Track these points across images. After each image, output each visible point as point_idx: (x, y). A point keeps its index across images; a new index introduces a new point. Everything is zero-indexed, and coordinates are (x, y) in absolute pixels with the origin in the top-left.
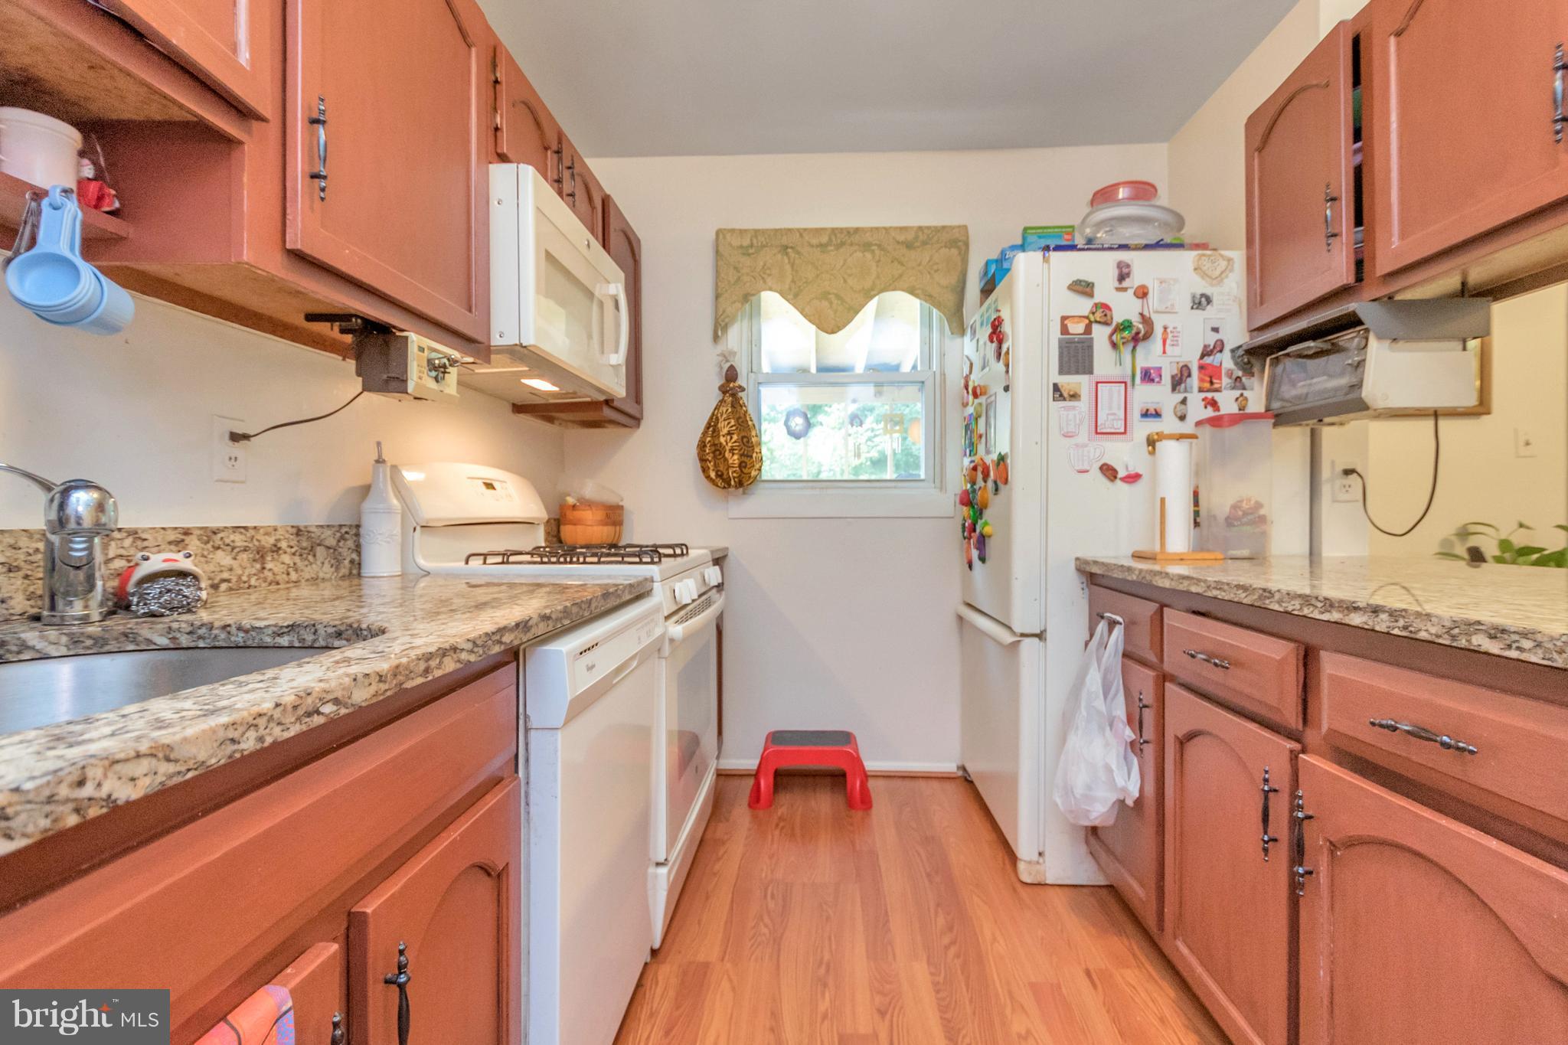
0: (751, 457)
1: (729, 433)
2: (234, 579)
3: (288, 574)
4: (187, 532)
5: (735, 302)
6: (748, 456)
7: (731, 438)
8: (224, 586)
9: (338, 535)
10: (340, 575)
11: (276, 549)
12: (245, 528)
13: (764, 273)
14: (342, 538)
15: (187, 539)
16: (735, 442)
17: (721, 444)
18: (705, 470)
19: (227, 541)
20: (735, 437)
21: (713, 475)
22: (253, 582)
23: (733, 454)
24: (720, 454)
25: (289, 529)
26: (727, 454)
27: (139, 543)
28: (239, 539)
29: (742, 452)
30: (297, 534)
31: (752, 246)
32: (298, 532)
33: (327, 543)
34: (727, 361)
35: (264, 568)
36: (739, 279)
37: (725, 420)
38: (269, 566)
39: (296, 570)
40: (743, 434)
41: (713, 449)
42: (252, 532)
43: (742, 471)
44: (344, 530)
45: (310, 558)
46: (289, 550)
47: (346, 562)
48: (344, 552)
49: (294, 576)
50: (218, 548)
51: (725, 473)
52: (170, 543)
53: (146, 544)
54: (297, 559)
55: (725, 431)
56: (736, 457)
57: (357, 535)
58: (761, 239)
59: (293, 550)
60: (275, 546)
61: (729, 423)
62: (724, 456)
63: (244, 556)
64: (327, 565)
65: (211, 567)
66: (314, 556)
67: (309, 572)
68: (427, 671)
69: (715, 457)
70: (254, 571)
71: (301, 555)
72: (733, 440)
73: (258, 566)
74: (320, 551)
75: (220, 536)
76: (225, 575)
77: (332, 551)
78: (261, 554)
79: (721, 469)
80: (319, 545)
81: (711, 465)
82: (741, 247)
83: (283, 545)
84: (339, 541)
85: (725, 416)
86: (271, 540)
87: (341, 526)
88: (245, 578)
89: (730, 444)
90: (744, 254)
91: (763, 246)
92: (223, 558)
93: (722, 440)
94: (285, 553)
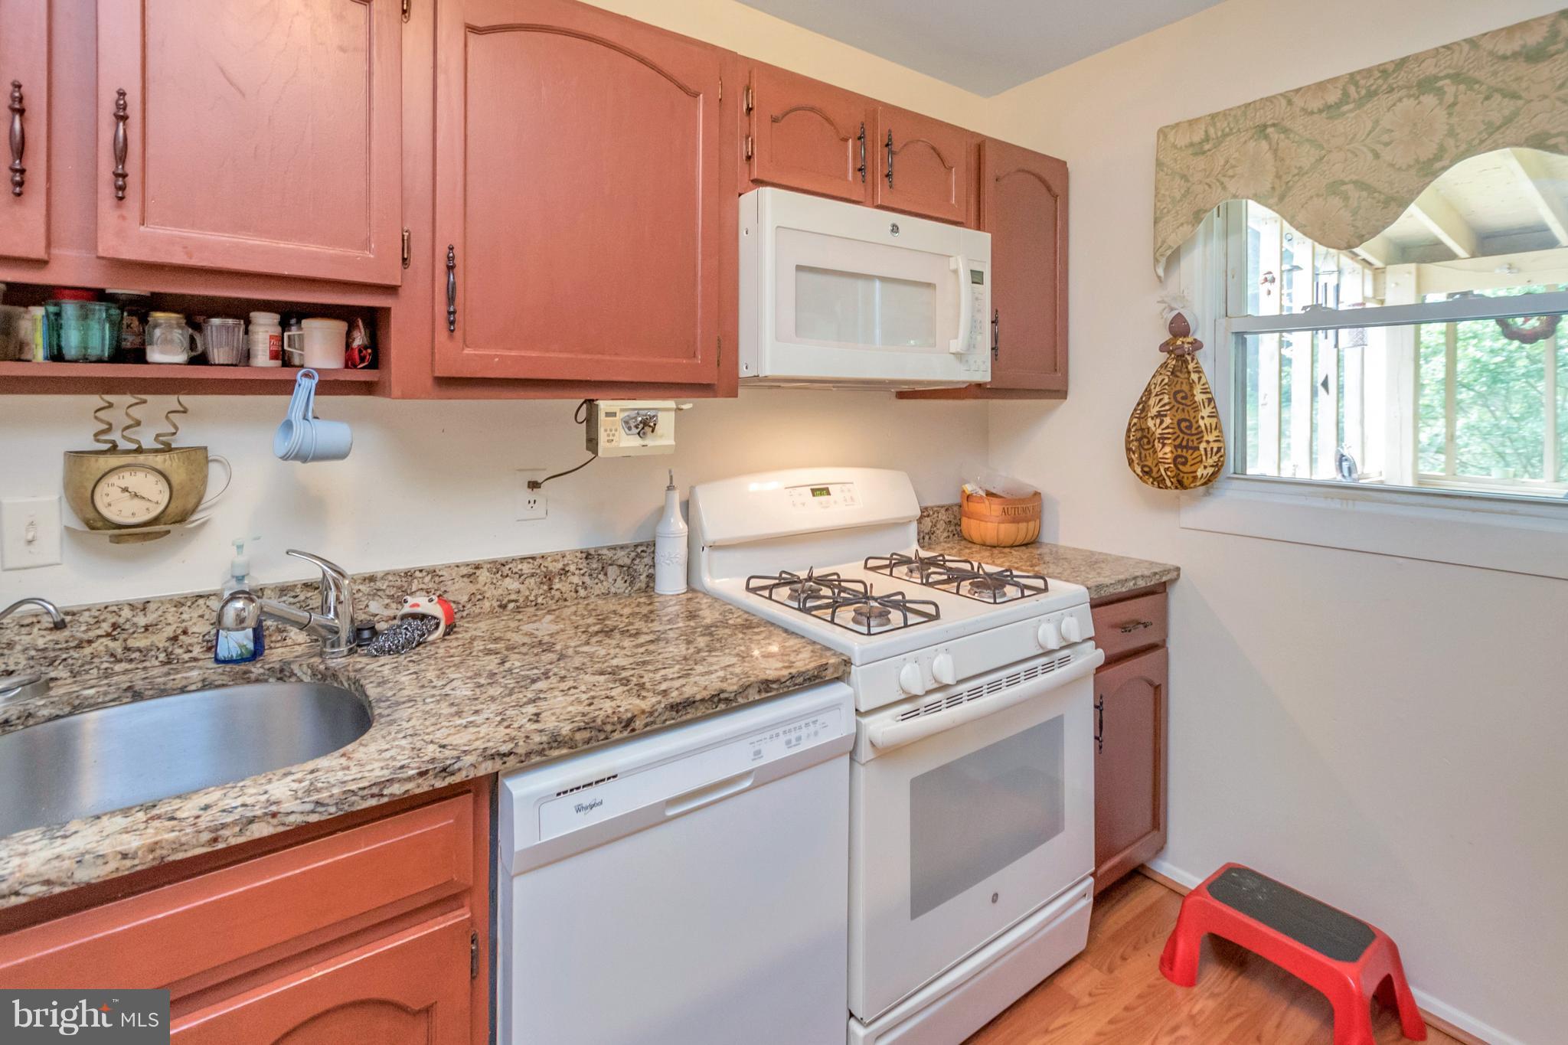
0: (1197, 449)
1: (1160, 415)
2: (521, 600)
3: (577, 592)
4: (477, 567)
5: (1182, 224)
6: (1187, 447)
7: (1162, 422)
8: (511, 606)
9: (633, 554)
10: (635, 589)
11: (564, 572)
12: (533, 558)
13: (1224, 176)
14: (638, 556)
15: (478, 572)
16: (1168, 427)
17: (1149, 428)
18: (1131, 462)
19: (515, 570)
20: (1167, 421)
21: (1138, 470)
22: (540, 600)
23: (1164, 445)
24: (1149, 443)
25: (578, 554)
26: (1158, 446)
27: (437, 579)
28: (526, 568)
29: (1177, 442)
30: (587, 558)
31: (1207, 139)
32: (588, 556)
33: (620, 562)
34: (1172, 309)
35: (551, 589)
36: (1188, 191)
37: (1156, 395)
38: (555, 587)
39: (586, 588)
40: (1180, 415)
41: (1139, 434)
42: (539, 561)
43: (1178, 469)
44: (639, 550)
45: (601, 576)
46: (577, 572)
47: (643, 577)
48: (641, 568)
49: (582, 593)
50: (507, 576)
51: (1155, 470)
52: (463, 576)
53: (442, 579)
54: (586, 579)
55: (1154, 411)
56: (1167, 449)
57: (654, 552)
58: (1222, 124)
59: (582, 572)
60: (563, 569)
61: (1160, 400)
62: (1153, 446)
63: (532, 580)
64: (620, 582)
65: (500, 591)
66: (606, 574)
67: (598, 589)
69: (1141, 446)
70: (541, 591)
71: (590, 575)
72: (1164, 425)
73: (546, 587)
74: (612, 571)
75: (507, 567)
76: (513, 597)
77: (625, 569)
78: (548, 578)
79: (1149, 463)
80: (610, 565)
81: (1135, 457)
82: (1192, 145)
83: (572, 568)
84: (634, 559)
85: (1158, 389)
86: (560, 565)
87: (636, 546)
88: (532, 598)
89: (1159, 431)
90: (1195, 154)
91: (1225, 135)
92: (512, 584)
93: (1150, 423)
94: (574, 574)
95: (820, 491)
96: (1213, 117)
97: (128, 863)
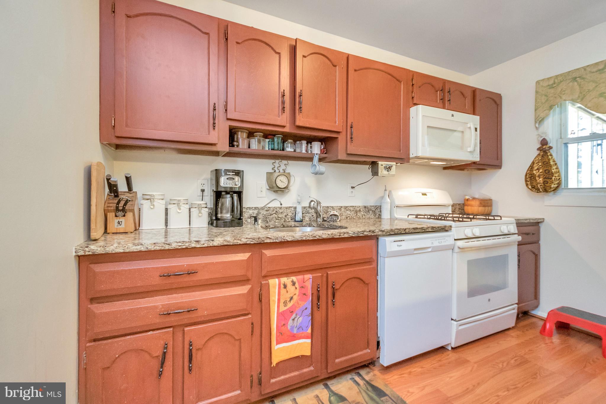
0: (551, 179)
1: (538, 169)
2: (351, 217)
3: (363, 216)
4: (341, 207)
5: (545, 110)
6: (548, 178)
7: (539, 171)
8: (348, 218)
9: (375, 208)
10: (376, 217)
11: (360, 211)
12: (353, 206)
13: (561, 94)
14: (377, 209)
15: (342, 208)
16: (541, 173)
17: (534, 174)
18: (527, 185)
19: (349, 209)
20: (541, 171)
21: (530, 187)
22: (355, 217)
23: (540, 178)
24: (534, 178)
25: (363, 207)
26: (537, 178)
27: (333, 209)
28: (352, 209)
29: (544, 177)
30: (365, 208)
31: (554, 83)
32: (365, 207)
33: (372, 210)
34: (542, 137)
35: (357, 215)
36: (547, 100)
37: (537, 163)
38: (358, 214)
39: (365, 216)
40: (546, 169)
41: (530, 176)
42: (354, 207)
43: (545, 185)
44: (377, 207)
45: (368, 213)
46: (363, 211)
47: (378, 214)
48: (377, 212)
49: (364, 217)
50: (348, 210)
51: (536, 186)
52: (339, 209)
53: (334, 209)
54: (365, 213)
55: (536, 168)
56: (541, 179)
57: (381, 208)
58: (560, 78)
59: (364, 211)
60: (360, 210)
61: (538, 164)
62: (536, 179)
63: (353, 212)
64: (372, 215)
65: (346, 214)
66: (369, 213)
67: (368, 216)
68: (340, 235)
69: (531, 179)
70: (355, 215)
71: (366, 212)
72: (540, 172)
73: (356, 214)
74: (371, 212)
75: (348, 208)
76: (349, 216)
77: (374, 212)
78: (356, 212)
79: (534, 184)
80: (370, 210)
81: (529, 183)
82: (549, 85)
83: (362, 210)
84: (376, 209)
85: (537, 161)
86: (359, 209)
87: (376, 206)
88: (353, 217)
89: (538, 174)
90: (550, 88)
91: (561, 82)
92: (348, 212)
93: (534, 172)
94: (362, 212)
95: (424, 194)
96: (557, 76)
97: (329, 236)
